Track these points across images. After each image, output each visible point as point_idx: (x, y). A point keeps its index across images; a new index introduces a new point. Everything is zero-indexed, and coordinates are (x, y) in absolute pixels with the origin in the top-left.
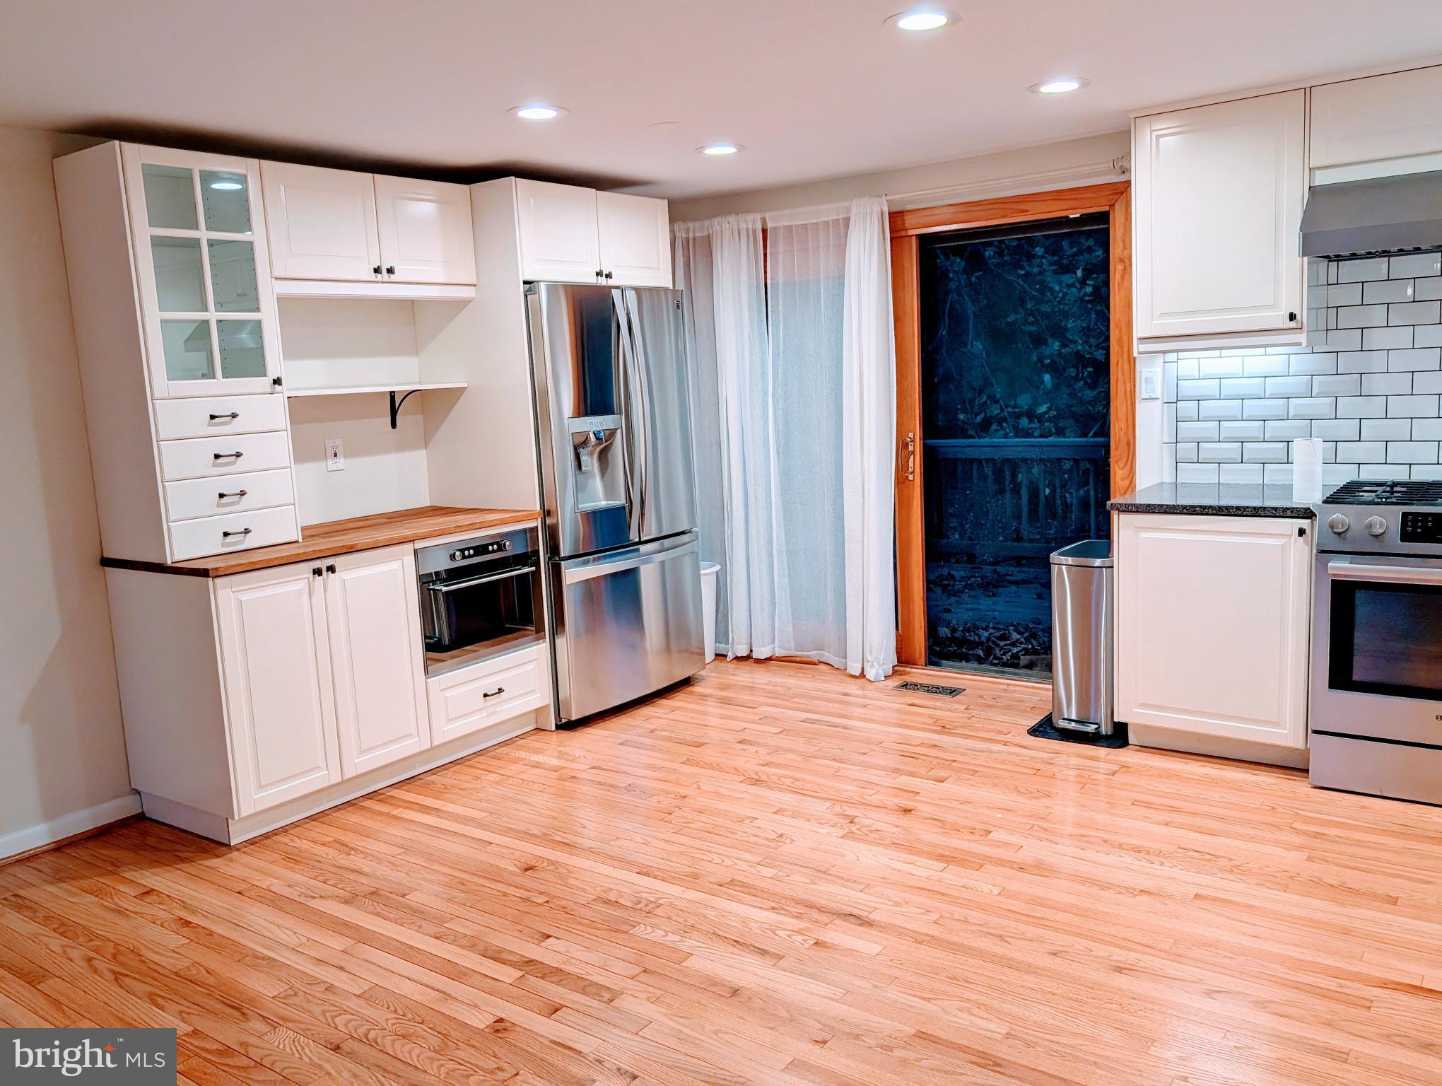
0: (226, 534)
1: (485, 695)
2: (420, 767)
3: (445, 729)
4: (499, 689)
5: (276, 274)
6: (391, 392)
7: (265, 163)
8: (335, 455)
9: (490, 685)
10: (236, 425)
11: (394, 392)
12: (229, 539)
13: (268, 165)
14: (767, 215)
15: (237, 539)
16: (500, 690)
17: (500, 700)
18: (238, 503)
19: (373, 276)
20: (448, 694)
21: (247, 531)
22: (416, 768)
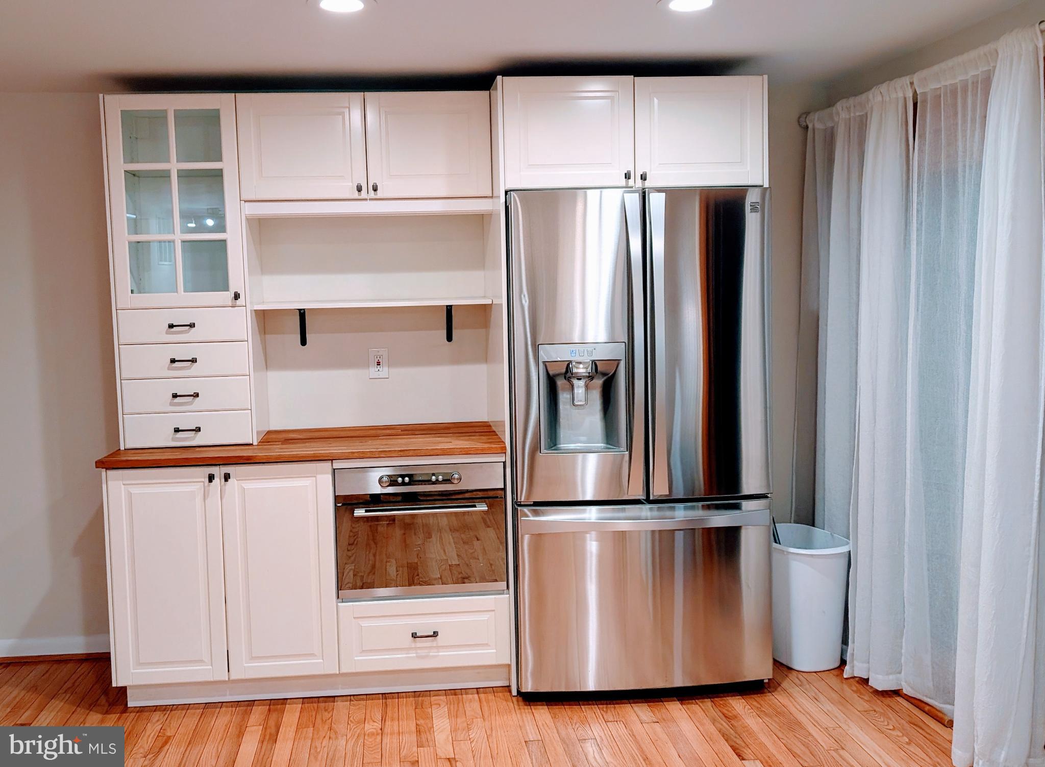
0: (177, 430)
1: (414, 636)
2: (342, 688)
3: (356, 658)
4: (434, 632)
5: (244, 197)
6: (447, 306)
7: (242, 97)
8: (379, 364)
9: (424, 625)
10: (192, 334)
11: (451, 306)
12: (180, 435)
13: (244, 98)
14: (916, 78)
15: (186, 436)
16: (435, 634)
17: (434, 644)
18: (191, 403)
19: (356, 195)
20: (365, 623)
21: (198, 430)
22: (338, 689)
